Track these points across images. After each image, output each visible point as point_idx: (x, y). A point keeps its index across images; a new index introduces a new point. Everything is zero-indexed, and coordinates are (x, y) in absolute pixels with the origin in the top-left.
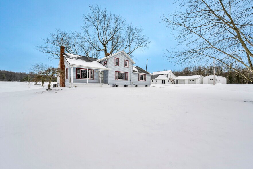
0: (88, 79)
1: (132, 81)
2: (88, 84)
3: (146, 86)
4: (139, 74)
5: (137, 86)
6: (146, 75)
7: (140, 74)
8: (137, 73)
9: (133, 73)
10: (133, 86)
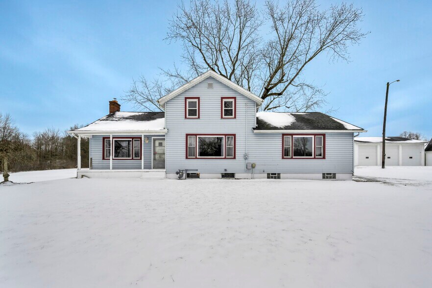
0: (111, 160)
1: (251, 160)
2: (111, 170)
3: (329, 176)
4: (283, 135)
5: (279, 178)
6: (324, 135)
7: (292, 135)
8: (278, 134)
9: (256, 134)
10: (256, 175)
